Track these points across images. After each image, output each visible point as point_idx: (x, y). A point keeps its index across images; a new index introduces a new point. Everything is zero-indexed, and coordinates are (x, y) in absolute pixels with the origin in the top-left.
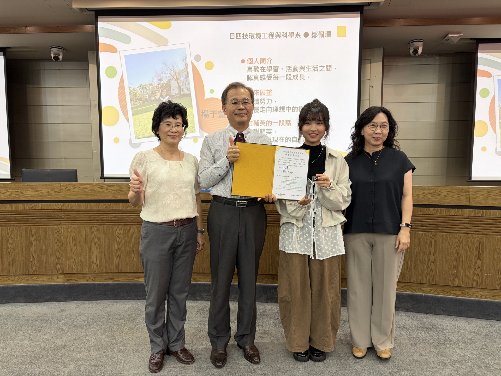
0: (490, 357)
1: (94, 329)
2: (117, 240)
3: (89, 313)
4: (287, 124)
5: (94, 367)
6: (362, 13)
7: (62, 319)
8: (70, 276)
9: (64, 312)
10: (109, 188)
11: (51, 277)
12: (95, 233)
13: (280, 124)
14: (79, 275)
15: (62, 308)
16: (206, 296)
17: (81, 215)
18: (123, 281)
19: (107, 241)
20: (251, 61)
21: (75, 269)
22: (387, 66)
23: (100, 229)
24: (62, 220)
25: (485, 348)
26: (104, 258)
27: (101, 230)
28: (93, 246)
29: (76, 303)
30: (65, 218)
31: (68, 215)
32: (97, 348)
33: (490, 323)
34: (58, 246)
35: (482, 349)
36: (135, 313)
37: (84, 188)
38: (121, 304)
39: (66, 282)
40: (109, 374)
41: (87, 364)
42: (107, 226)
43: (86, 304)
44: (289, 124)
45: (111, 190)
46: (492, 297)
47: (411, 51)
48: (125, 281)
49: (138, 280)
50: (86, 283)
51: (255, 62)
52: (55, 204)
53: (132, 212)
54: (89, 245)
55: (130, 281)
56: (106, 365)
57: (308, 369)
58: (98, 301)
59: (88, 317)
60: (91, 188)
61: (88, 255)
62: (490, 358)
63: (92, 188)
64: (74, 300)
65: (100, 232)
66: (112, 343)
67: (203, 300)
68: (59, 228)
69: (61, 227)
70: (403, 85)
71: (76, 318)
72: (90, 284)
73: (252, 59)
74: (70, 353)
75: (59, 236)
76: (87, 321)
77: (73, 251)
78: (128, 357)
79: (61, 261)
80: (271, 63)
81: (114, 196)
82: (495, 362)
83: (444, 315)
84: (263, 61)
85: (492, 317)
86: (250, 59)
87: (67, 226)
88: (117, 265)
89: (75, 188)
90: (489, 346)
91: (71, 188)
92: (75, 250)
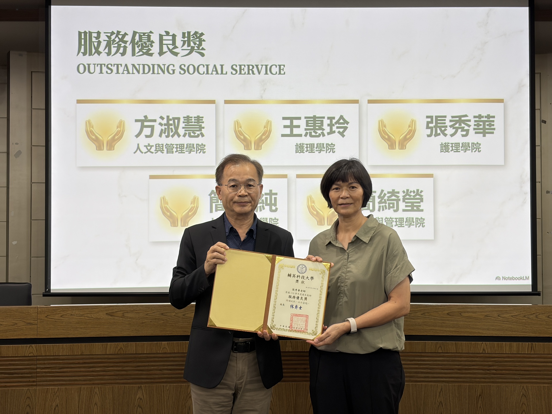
10: (126, 315)
12: (97, 399)
23: (107, 391)
24: (37, 377)
27: (109, 394)
30: (42, 372)
31: (48, 366)
37: (80, 315)
42: (119, 386)
45: (130, 318)
52: (26, 345)
60: (93, 316)
65: (106, 397)
68: (31, 391)
69: (35, 390)
75: (30, 407)
81: (136, 330)
87: (45, 387)
89: (63, 316)
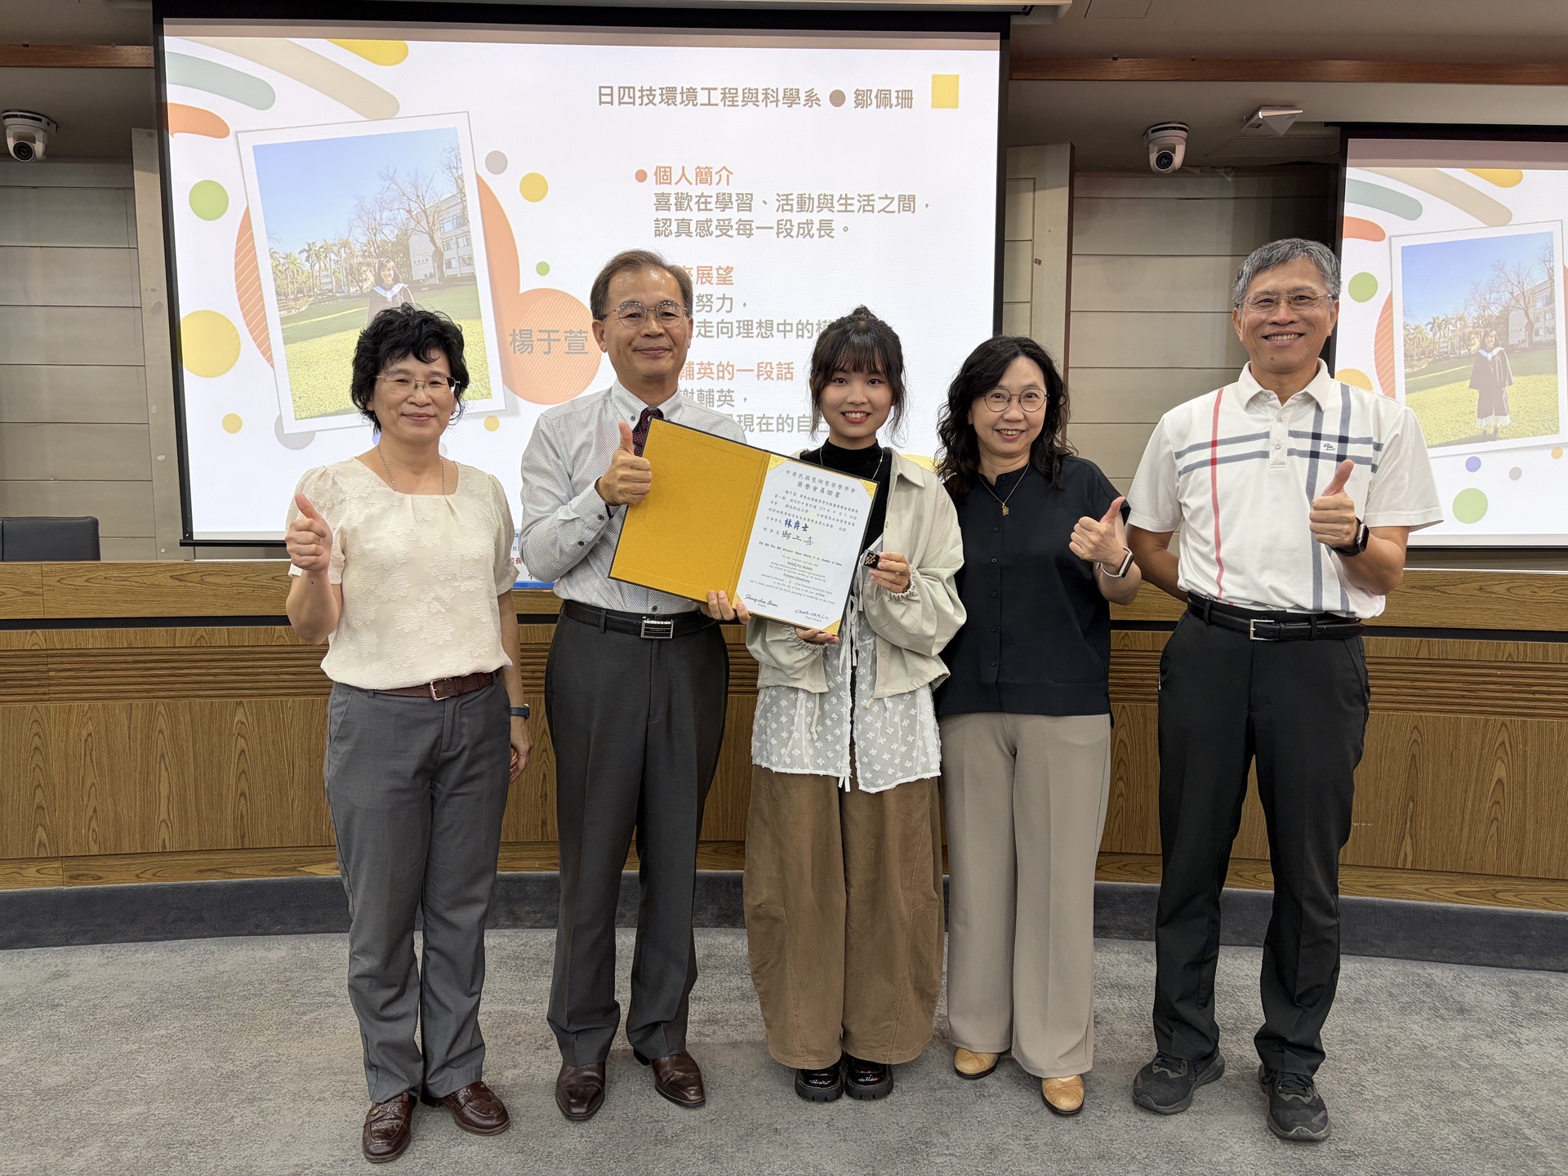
0: (1363, 1066)
1: (163, 1032)
2: (238, 746)
3: (146, 982)
4: (780, 376)
5: (164, 1150)
6: (1005, 38)
7: (57, 1001)
8: (79, 865)
9: (62, 981)
10: (207, 579)
11: (16, 870)
12: (162, 723)
13: (758, 376)
14: (110, 862)
15: (56, 966)
16: (529, 913)
17: (112, 666)
18: (260, 876)
19: (202, 750)
20: (665, 175)
21: (95, 843)
22: (1085, 200)
23: (181, 709)
24: (50, 685)
25: (1352, 1038)
26: (193, 802)
27: (184, 715)
28: (157, 767)
29: (103, 951)
30: (59, 678)
31: (69, 666)
32: (174, 1089)
33: (1368, 965)
34: (37, 769)
35: (1342, 1043)
36: (297, 974)
37: (120, 579)
38: (253, 949)
39: (68, 884)
40: (213, 1170)
41: (143, 1141)
42: (202, 700)
43: (136, 951)
44: (789, 376)
45: (215, 584)
46: (1372, 890)
47: (1153, 157)
48: (266, 874)
49: (307, 869)
50: (133, 887)
51: (681, 179)
52: (25, 631)
53: (284, 655)
54: (141, 766)
55: (282, 874)
56: (206, 1143)
57: (839, 1124)
58: (176, 943)
59: (144, 994)
60: (146, 582)
61: (138, 797)
62: (1363, 1069)
63: (150, 580)
64: (95, 941)
65: (179, 720)
66: (222, 1074)
67: (518, 928)
68: (40, 710)
69: (48, 709)
70: (1132, 259)
71: (103, 999)
72: (146, 887)
73: (670, 168)
74: (86, 1108)
75: (40, 737)
76: (139, 1007)
77: (88, 785)
78: (276, 1116)
79: (47, 817)
80: (728, 184)
81: (226, 605)
82: (1378, 1079)
83: (1238, 945)
84: (704, 175)
85: (1375, 949)
86: (662, 170)
87: (67, 704)
88: (239, 823)
89: (91, 581)
90: (1364, 1034)
91: (79, 579)
92: (94, 780)
